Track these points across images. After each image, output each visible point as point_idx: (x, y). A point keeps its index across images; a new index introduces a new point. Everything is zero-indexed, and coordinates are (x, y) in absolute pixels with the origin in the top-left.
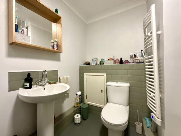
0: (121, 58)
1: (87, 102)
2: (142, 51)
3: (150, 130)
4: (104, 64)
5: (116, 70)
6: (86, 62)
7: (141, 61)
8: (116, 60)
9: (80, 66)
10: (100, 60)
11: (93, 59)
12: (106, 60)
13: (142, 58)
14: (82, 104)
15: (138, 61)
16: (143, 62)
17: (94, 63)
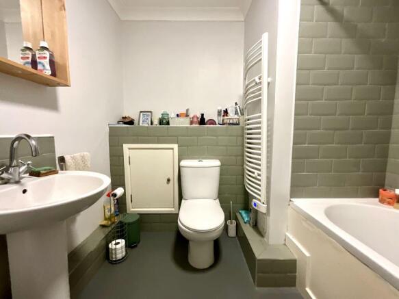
0: (203, 115)
1: (134, 208)
2: (236, 104)
3: (248, 225)
4: (171, 125)
5: (196, 138)
6: (123, 118)
7: (235, 121)
8: (193, 118)
9: (110, 127)
10: (160, 116)
11: (141, 112)
12: (172, 115)
13: (236, 117)
14: (121, 216)
15: (231, 122)
16: (238, 124)
17: (143, 121)
